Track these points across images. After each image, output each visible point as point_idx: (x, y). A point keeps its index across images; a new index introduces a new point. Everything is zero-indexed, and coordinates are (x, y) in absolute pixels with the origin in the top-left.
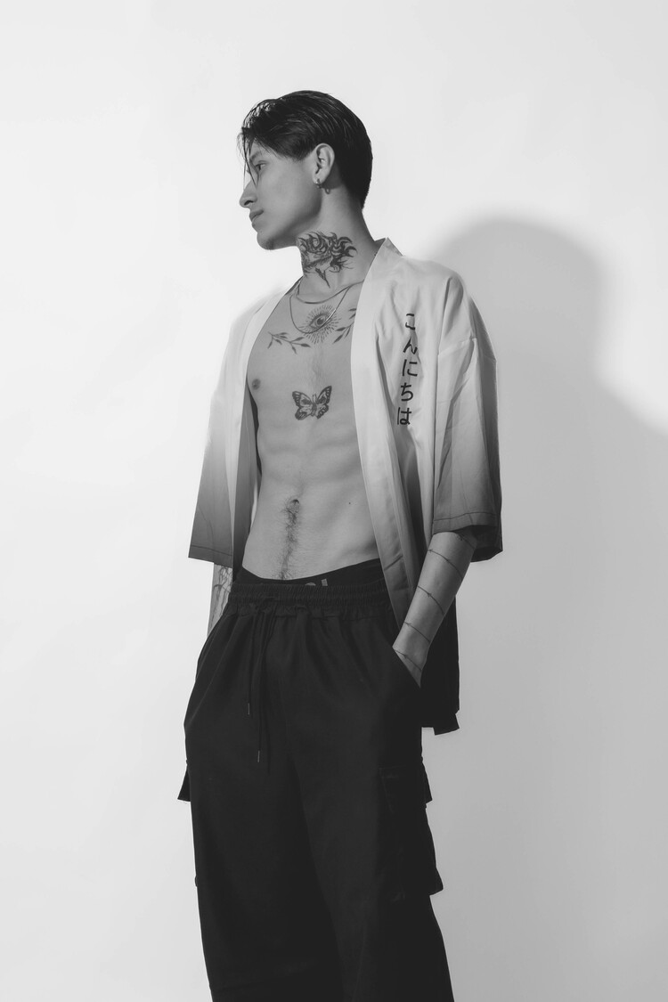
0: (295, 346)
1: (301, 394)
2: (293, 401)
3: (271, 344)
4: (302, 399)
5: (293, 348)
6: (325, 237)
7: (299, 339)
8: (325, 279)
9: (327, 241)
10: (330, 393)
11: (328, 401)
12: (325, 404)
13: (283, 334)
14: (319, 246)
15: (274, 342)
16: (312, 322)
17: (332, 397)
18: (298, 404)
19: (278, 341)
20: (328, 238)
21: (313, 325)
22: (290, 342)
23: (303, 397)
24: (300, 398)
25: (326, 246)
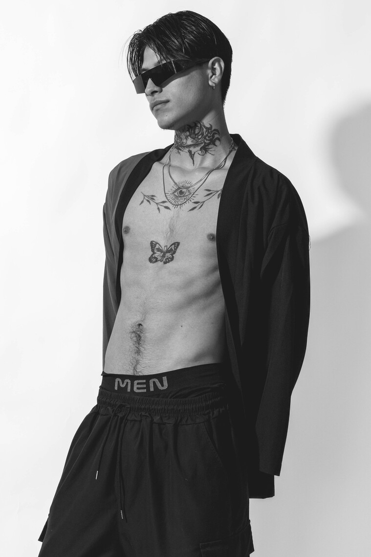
0: (159, 206)
1: (157, 243)
2: (150, 247)
3: (142, 202)
4: (157, 247)
5: (158, 209)
6: (205, 126)
7: (164, 202)
8: (193, 159)
9: (205, 130)
10: (177, 247)
11: (174, 253)
12: (172, 255)
13: (153, 196)
14: (198, 133)
15: (145, 201)
16: (175, 192)
17: (178, 251)
18: (153, 251)
19: (148, 201)
20: (207, 128)
21: (176, 194)
22: (157, 204)
23: (157, 246)
24: (155, 246)
25: (202, 134)
